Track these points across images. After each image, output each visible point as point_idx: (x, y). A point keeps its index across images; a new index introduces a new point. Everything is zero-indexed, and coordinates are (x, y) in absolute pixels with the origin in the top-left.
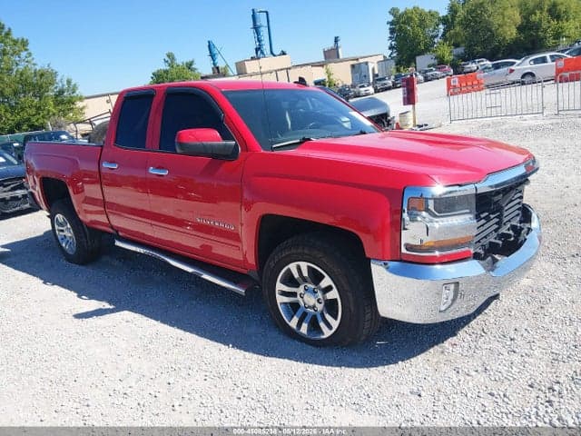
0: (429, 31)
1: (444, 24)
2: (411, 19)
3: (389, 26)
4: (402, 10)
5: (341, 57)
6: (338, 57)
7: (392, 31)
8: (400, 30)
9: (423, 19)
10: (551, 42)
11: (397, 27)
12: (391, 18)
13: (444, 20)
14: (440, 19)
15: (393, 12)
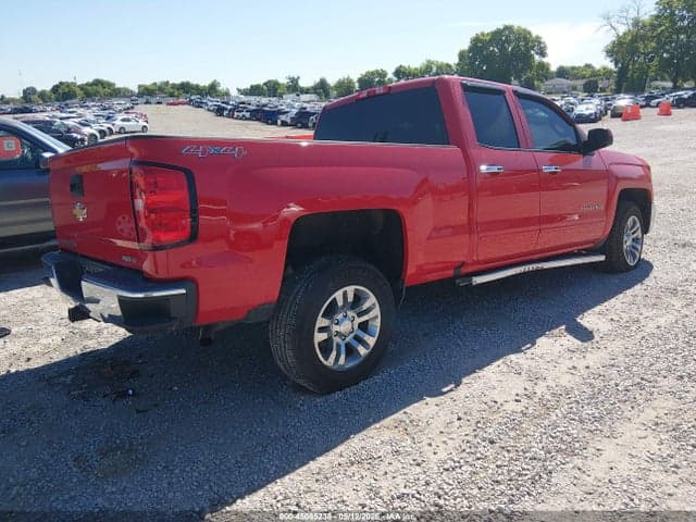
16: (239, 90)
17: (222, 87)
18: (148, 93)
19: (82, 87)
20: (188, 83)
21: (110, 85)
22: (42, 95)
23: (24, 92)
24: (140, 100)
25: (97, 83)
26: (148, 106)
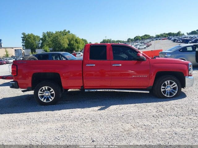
0: (37, 42)
1: (42, 40)
2: (31, 37)
3: (22, 38)
4: (27, 34)
5: (2, 47)
6: (1, 46)
7: (23, 40)
8: (27, 40)
9: (35, 38)
10: (76, 49)
11: (25, 39)
12: (23, 36)
13: (42, 39)
14: (40, 39)
15: (23, 34)
16: (187, 33)
17: (182, 33)
18: (158, 37)
19: (141, 37)
20: (171, 33)
21: (148, 35)
22: (132, 40)
23: (128, 39)
24: (154, 39)
25: (146, 35)
26: (157, 41)
